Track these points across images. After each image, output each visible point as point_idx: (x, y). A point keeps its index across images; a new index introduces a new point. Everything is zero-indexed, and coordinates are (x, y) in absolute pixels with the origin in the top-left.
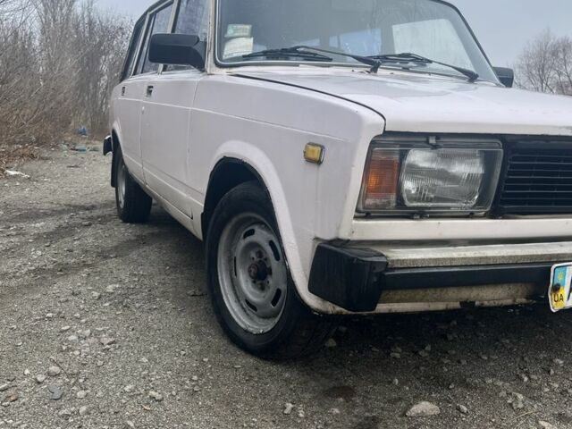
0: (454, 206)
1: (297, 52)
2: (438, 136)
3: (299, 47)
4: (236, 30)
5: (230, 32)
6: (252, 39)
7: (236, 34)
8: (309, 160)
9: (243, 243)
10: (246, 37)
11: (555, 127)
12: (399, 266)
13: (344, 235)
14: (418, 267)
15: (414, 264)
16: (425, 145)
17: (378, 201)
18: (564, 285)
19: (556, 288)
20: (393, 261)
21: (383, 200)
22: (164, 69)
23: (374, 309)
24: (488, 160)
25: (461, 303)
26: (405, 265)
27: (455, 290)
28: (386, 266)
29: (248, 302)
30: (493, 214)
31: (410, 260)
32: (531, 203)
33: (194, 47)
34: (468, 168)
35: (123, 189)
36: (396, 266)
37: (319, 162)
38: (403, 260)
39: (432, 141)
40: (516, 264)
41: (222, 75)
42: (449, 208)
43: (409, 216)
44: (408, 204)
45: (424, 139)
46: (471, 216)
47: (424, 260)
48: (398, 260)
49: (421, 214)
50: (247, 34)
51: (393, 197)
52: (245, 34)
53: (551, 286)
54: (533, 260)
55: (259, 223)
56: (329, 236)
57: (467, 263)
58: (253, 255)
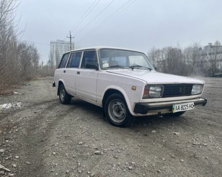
0: (157, 96)
2: (155, 85)
4: (104, 62)
6: (108, 64)
8: (133, 89)
9: (114, 105)
13: (141, 102)
14: (153, 106)
16: (153, 86)
18: (175, 108)
21: (146, 96)
24: (162, 88)
28: (149, 106)
29: (116, 117)
30: (163, 97)
33: (95, 65)
34: (159, 89)
35: (62, 96)
37: (135, 90)
41: (104, 72)
43: (150, 98)
44: (150, 96)
46: (159, 98)
49: (152, 98)
50: (107, 62)
51: (148, 95)
53: (173, 109)
54: (170, 104)
55: (118, 101)
56: (137, 102)
57: (160, 105)
58: (117, 107)
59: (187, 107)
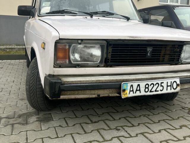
1: (65, 11)
2: (82, 40)
3: (65, 10)
4: (45, 4)
5: (44, 5)
6: (50, 7)
7: (45, 5)
10: (48, 6)
11: (123, 36)
12: (67, 83)
14: (74, 84)
15: (72, 82)
16: (77, 43)
17: (61, 62)
18: (127, 90)
19: (124, 90)
20: (64, 82)
21: (63, 62)
22: (32, 17)
23: (60, 97)
25: (98, 95)
26: (69, 83)
27: (89, 91)
28: (62, 84)
30: (106, 66)
31: (71, 81)
32: (119, 62)
33: (32, 10)
36: (66, 83)
37: (44, 49)
38: (68, 81)
39: (80, 41)
40: (111, 82)
42: (88, 64)
43: (75, 67)
44: (73, 63)
45: (77, 41)
46: (98, 66)
47: (76, 81)
48: (66, 81)
50: (49, 5)
51: (67, 61)
52: (48, 5)
53: (122, 90)
54: (117, 81)
57: (92, 82)
59: (160, 88)
